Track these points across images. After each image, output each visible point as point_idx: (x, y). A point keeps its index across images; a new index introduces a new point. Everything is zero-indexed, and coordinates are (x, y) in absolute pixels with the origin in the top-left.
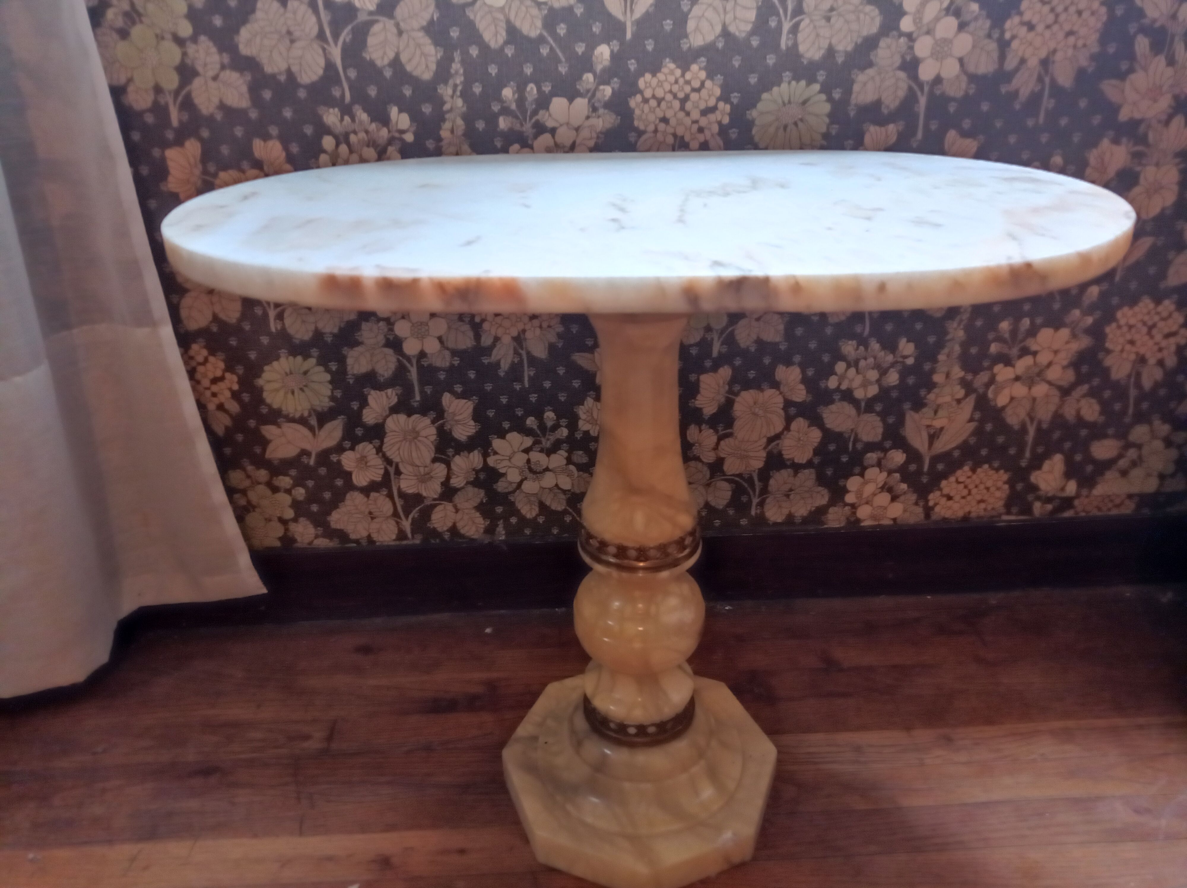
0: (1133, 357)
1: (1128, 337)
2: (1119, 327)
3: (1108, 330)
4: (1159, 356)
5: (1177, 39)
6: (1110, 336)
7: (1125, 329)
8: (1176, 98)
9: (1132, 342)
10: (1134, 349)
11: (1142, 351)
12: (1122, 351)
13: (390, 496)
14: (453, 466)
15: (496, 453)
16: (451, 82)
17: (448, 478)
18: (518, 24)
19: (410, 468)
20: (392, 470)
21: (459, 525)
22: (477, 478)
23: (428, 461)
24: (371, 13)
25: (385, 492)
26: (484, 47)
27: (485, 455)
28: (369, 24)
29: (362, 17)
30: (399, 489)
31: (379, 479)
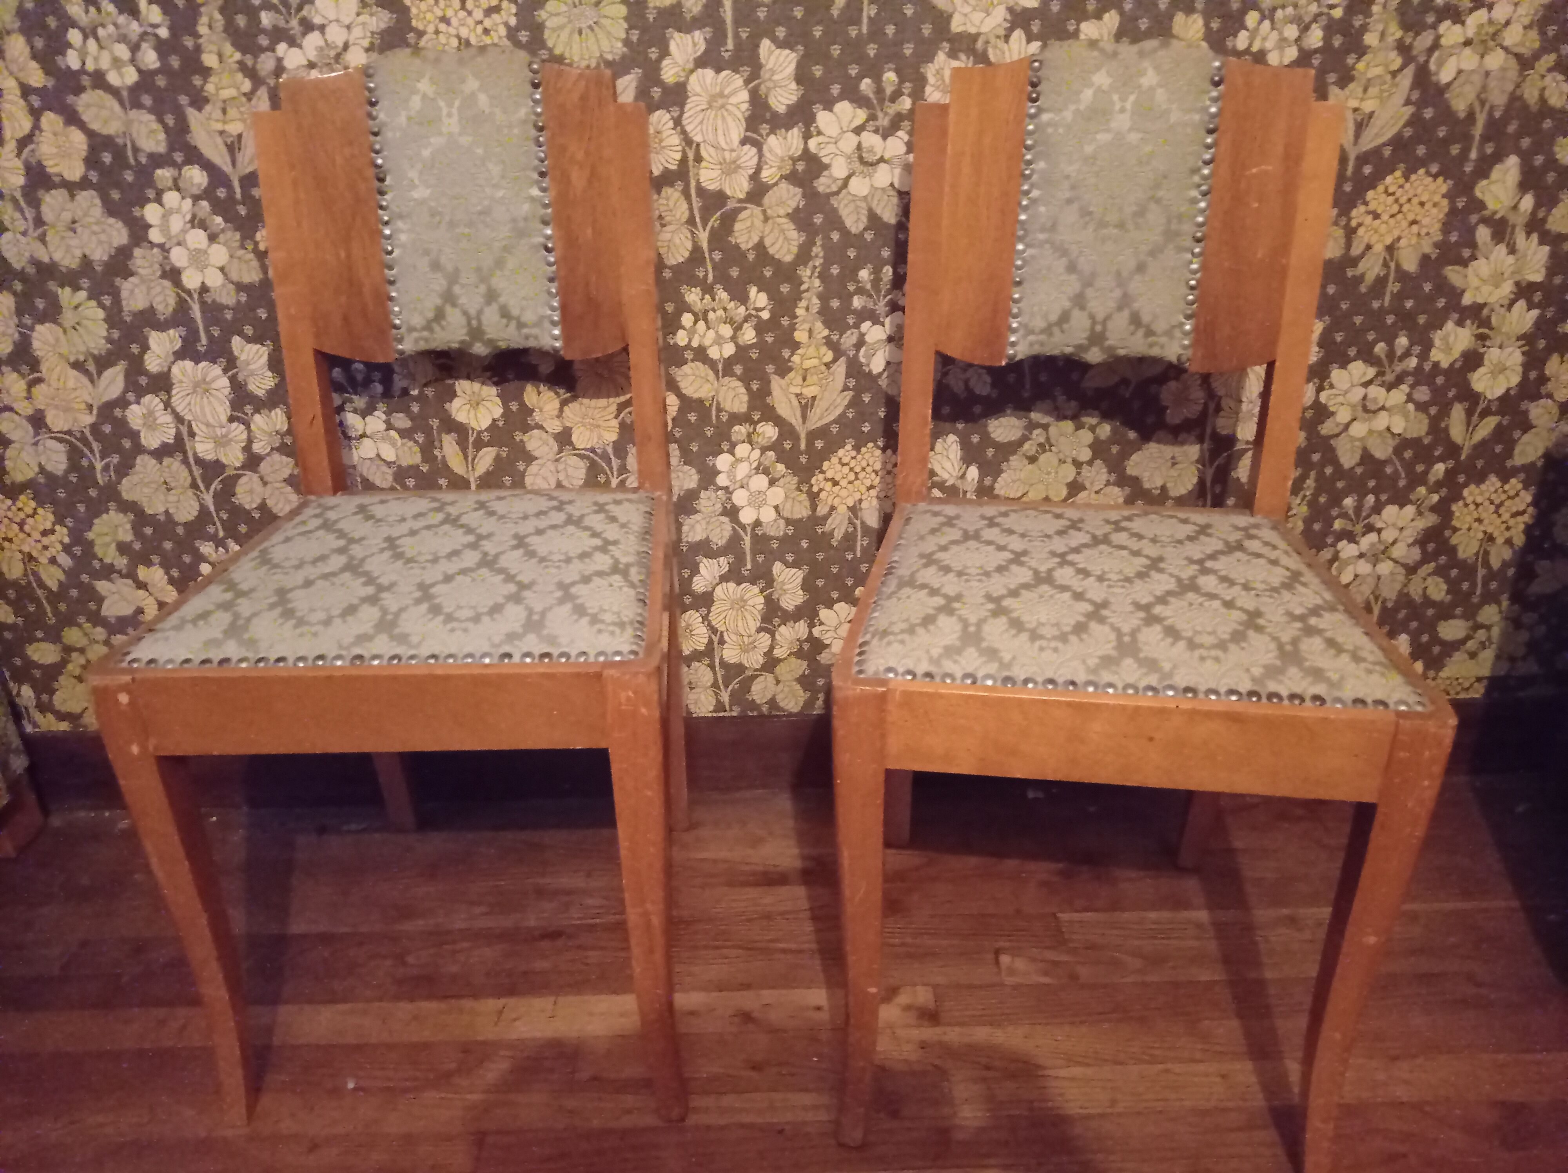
0: (1480, 535)
1: (1476, 515)
2: (1466, 505)
3: (1454, 508)
4: (1507, 534)
5: (1518, 230)
6: (1457, 514)
7: (1472, 507)
8: (1517, 284)
9: (1479, 520)
10: (1482, 528)
11: (1489, 530)
12: (1469, 529)
13: (712, 667)
14: (777, 637)
15: (821, 624)
16: (811, 264)
17: (772, 648)
18: (879, 211)
19: (734, 637)
20: (716, 639)
21: (779, 698)
22: (801, 648)
23: (753, 630)
24: (740, 201)
25: (707, 661)
26: (845, 232)
27: (811, 626)
28: (736, 212)
29: (731, 205)
30: (721, 658)
31: (702, 648)
